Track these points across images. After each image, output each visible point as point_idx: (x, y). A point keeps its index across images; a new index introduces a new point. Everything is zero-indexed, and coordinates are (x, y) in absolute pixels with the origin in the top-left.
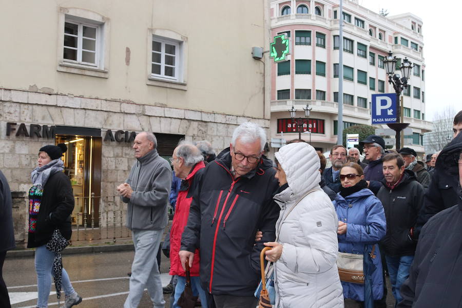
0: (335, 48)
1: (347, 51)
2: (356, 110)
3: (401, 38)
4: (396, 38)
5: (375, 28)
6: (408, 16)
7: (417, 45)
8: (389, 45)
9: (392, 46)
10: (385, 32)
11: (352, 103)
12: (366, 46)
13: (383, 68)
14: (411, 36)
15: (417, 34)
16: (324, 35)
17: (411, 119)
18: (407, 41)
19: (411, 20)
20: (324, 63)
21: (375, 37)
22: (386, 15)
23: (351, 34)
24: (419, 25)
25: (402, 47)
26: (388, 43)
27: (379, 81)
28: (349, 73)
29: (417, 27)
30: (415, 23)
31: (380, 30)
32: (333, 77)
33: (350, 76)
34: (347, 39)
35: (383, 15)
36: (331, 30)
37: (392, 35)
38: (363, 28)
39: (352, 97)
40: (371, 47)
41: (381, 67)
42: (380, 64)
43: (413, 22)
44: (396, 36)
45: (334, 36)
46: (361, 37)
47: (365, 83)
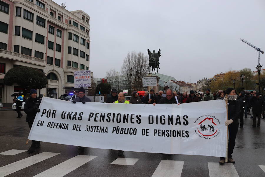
0: (17, 15)
1: (27, 19)
2: (33, 59)
3: (73, 21)
4: (70, 21)
5: (55, 12)
6: (80, 12)
7: (84, 28)
8: (65, 24)
9: (68, 25)
10: (63, 16)
11: (31, 54)
12: (45, 20)
13: (61, 37)
14: (81, 22)
15: (85, 22)
16: (8, 5)
17: (78, 69)
18: (78, 24)
19: (82, 14)
20: (7, 25)
21: (55, 17)
22: (65, 7)
23: (31, 8)
24: (87, 18)
25: (73, 27)
26: (64, 23)
27: (57, 44)
28: (28, 34)
29: (86, 19)
30: (85, 17)
31: (59, 14)
32: (14, 35)
33: (30, 36)
34: (28, 12)
35: (63, 7)
36: (14, 3)
37: (68, 19)
38: (44, 8)
39: (31, 50)
40: (49, 22)
41: (59, 36)
42: (58, 35)
43: (83, 16)
44: (70, 20)
45: (17, 8)
46: (40, 13)
47: (43, 43)
